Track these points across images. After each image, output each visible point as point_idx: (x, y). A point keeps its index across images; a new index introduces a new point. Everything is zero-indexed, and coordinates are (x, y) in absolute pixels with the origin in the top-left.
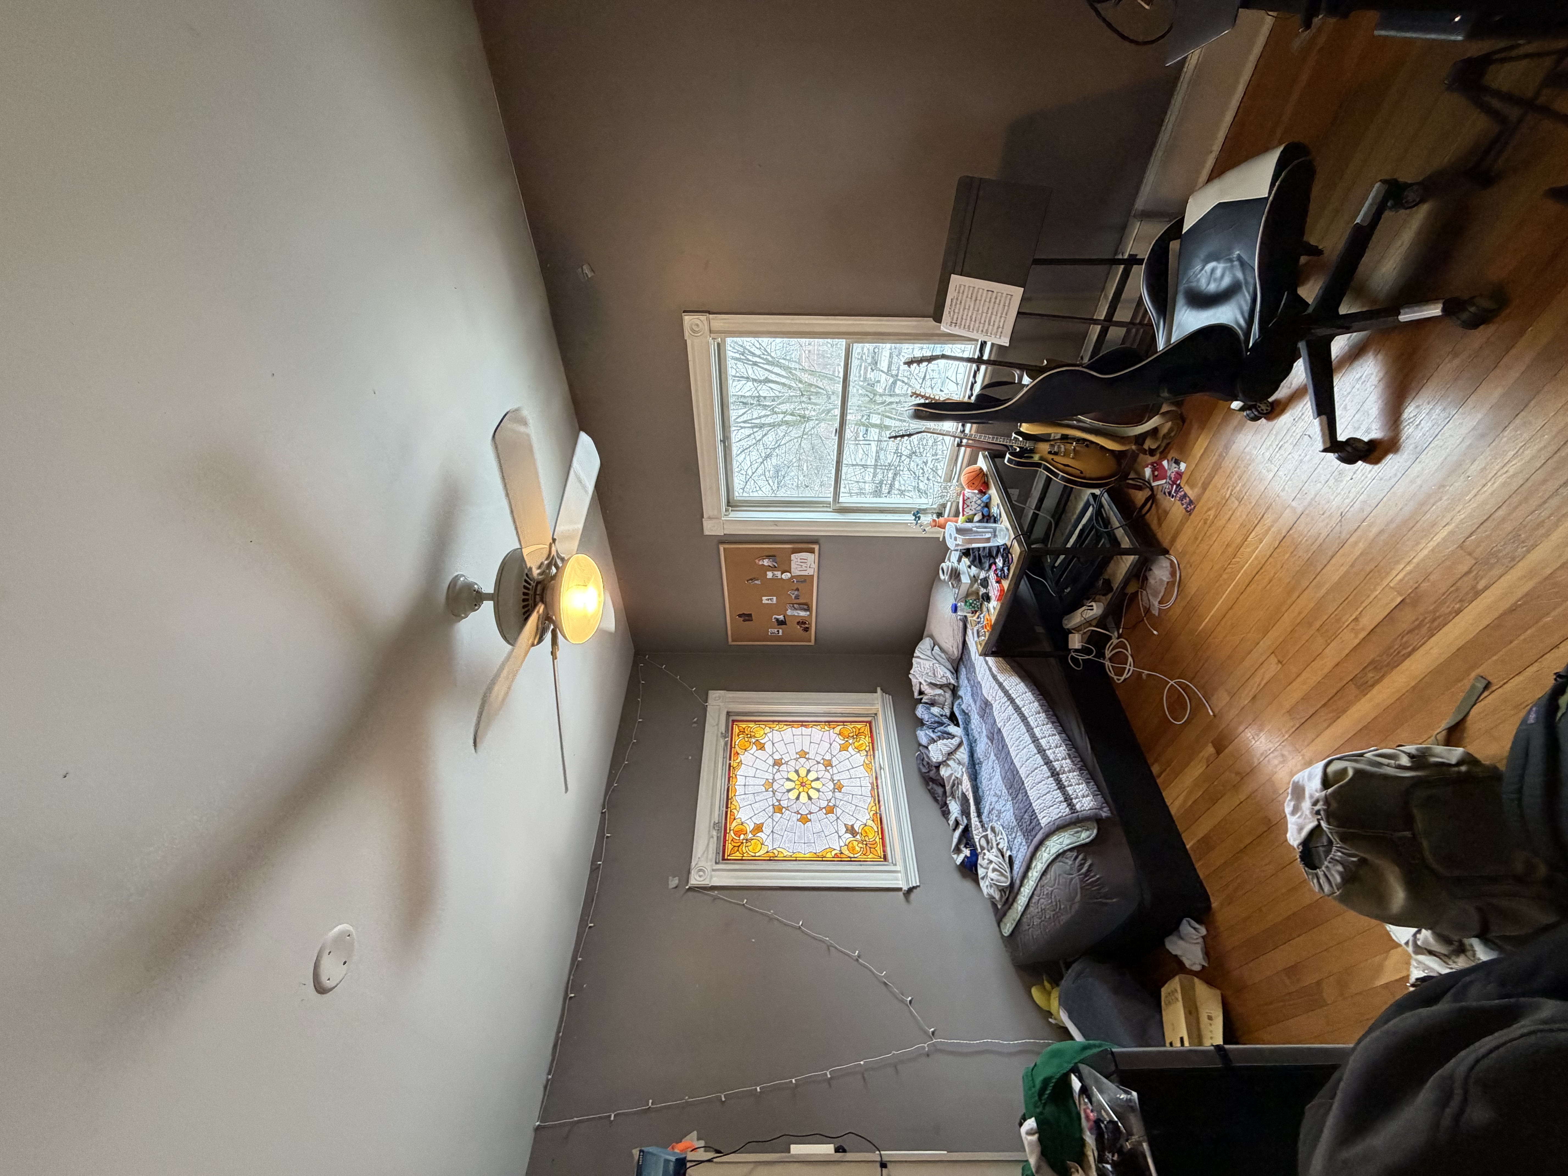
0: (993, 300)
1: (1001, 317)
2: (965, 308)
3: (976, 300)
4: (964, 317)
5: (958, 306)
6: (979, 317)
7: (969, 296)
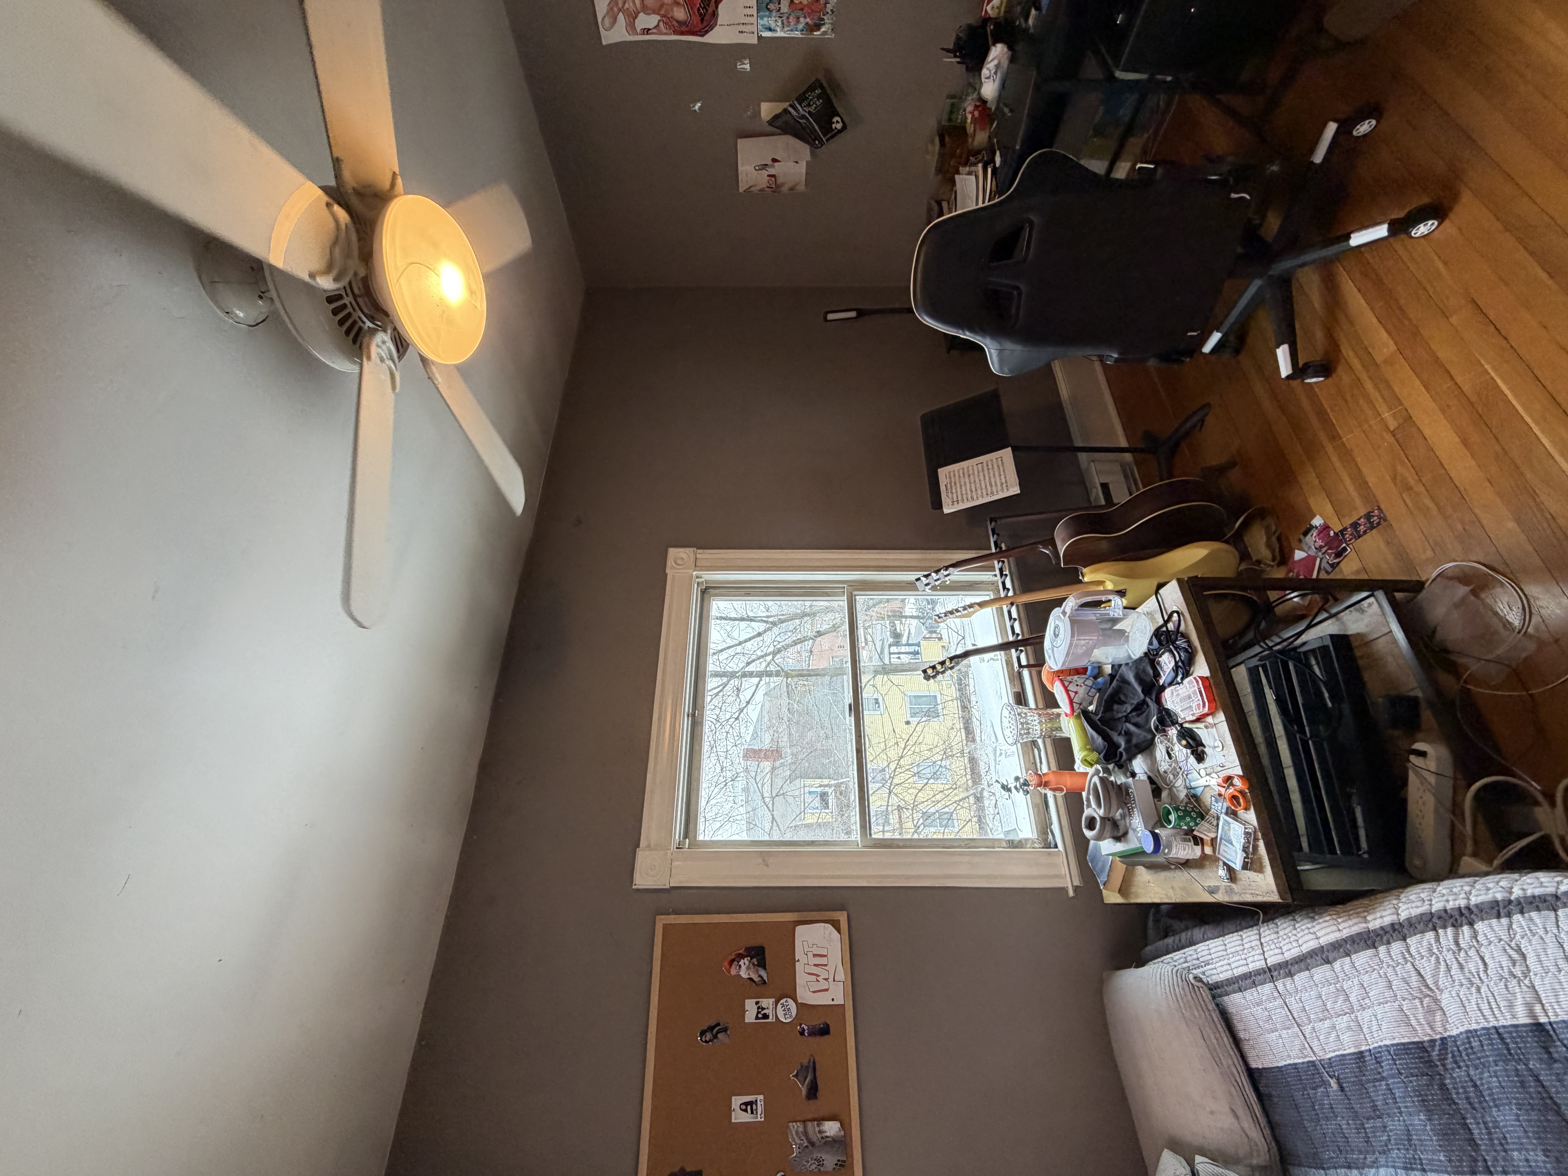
0: (985, 468)
1: (1000, 475)
2: (961, 486)
3: (969, 476)
4: (964, 492)
5: (953, 487)
6: (978, 485)
7: (962, 475)
